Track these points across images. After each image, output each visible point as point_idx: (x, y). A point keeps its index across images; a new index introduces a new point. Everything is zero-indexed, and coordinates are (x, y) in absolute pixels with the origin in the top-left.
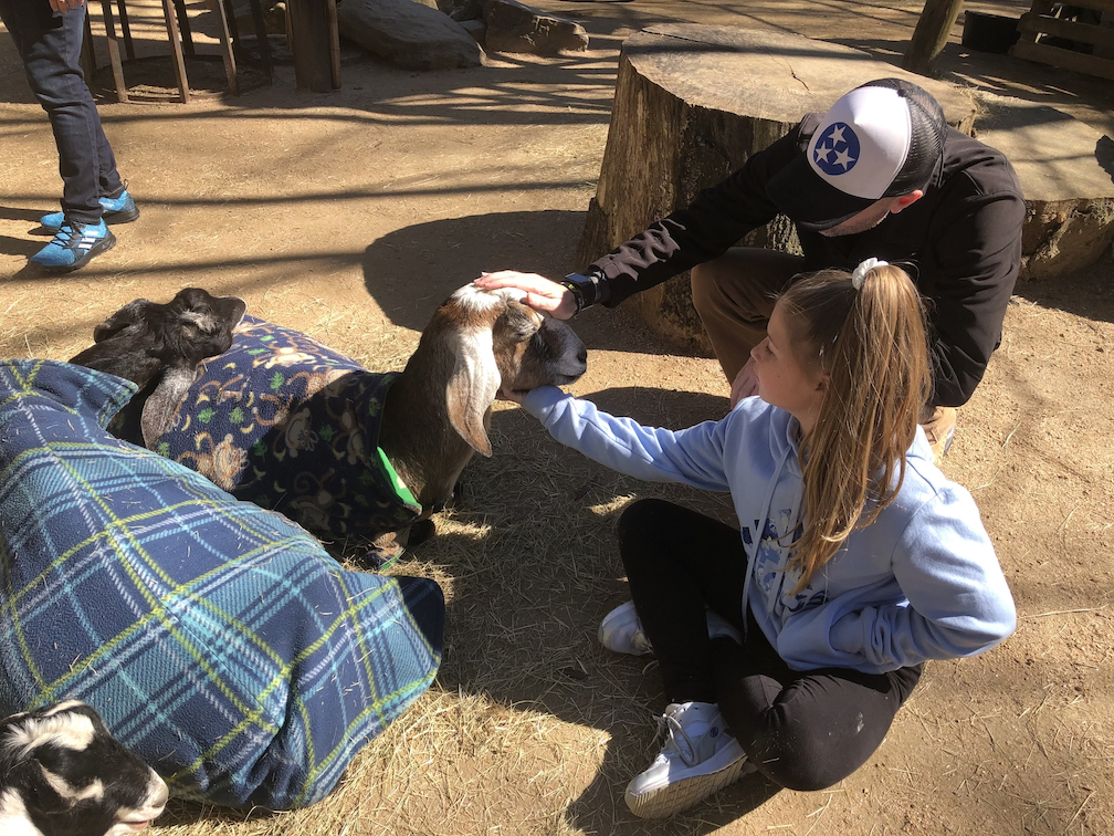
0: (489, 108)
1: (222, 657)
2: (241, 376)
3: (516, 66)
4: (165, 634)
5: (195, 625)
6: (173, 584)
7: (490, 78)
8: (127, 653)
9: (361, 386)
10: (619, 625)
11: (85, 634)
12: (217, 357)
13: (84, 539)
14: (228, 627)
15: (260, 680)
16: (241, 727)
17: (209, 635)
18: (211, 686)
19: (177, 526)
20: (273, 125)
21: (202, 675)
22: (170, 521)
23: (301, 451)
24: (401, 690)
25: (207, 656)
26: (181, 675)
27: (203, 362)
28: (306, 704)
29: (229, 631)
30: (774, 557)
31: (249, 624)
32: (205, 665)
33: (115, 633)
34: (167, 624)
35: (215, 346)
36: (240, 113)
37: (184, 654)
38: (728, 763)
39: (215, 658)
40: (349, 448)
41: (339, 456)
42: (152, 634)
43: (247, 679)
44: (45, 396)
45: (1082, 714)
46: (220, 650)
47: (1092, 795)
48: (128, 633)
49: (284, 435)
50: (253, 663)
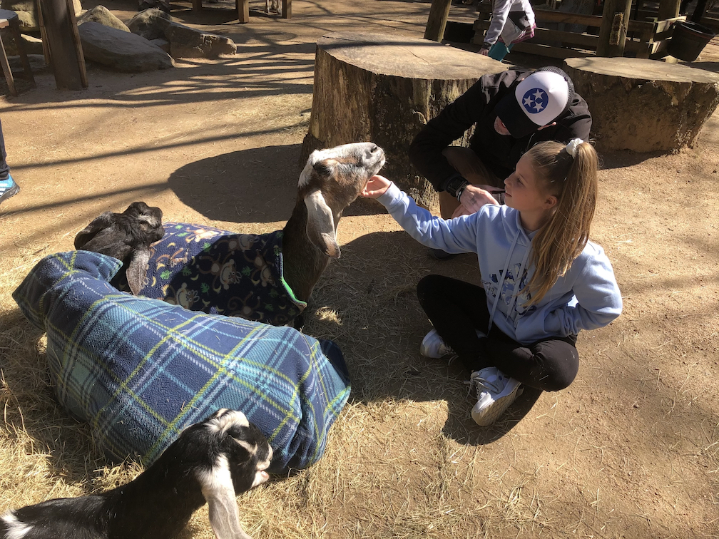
0: (194, 92)
1: (266, 386)
2: (182, 249)
3: (195, 66)
4: (231, 381)
5: (245, 373)
6: (222, 355)
7: (184, 74)
8: (212, 395)
9: (263, 241)
10: (431, 342)
11: (183, 391)
12: (159, 241)
13: (158, 342)
14: (263, 370)
15: (288, 394)
16: (285, 421)
17: (255, 376)
18: (265, 402)
19: (200, 328)
20: (53, 112)
21: (258, 398)
22: (196, 326)
23: (231, 285)
24: (338, 396)
25: (258, 387)
26: (247, 400)
27: (151, 245)
28: (312, 403)
29: (265, 372)
30: (511, 288)
31: (273, 366)
32: (258, 392)
33: (202, 386)
34: (230, 375)
35: (158, 235)
36: (25, 107)
37: (245, 389)
38: (511, 390)
39: (262, 387)
40: (262, 278)
41: (256, 283)
42: (224, 382)
43: (281, 395)
44: (84, 272)
45: (641, 340)
46: (264, 382)
47: (660, 371)
48: (209, 385)
49: (219, 277)
50: (282, 386)
